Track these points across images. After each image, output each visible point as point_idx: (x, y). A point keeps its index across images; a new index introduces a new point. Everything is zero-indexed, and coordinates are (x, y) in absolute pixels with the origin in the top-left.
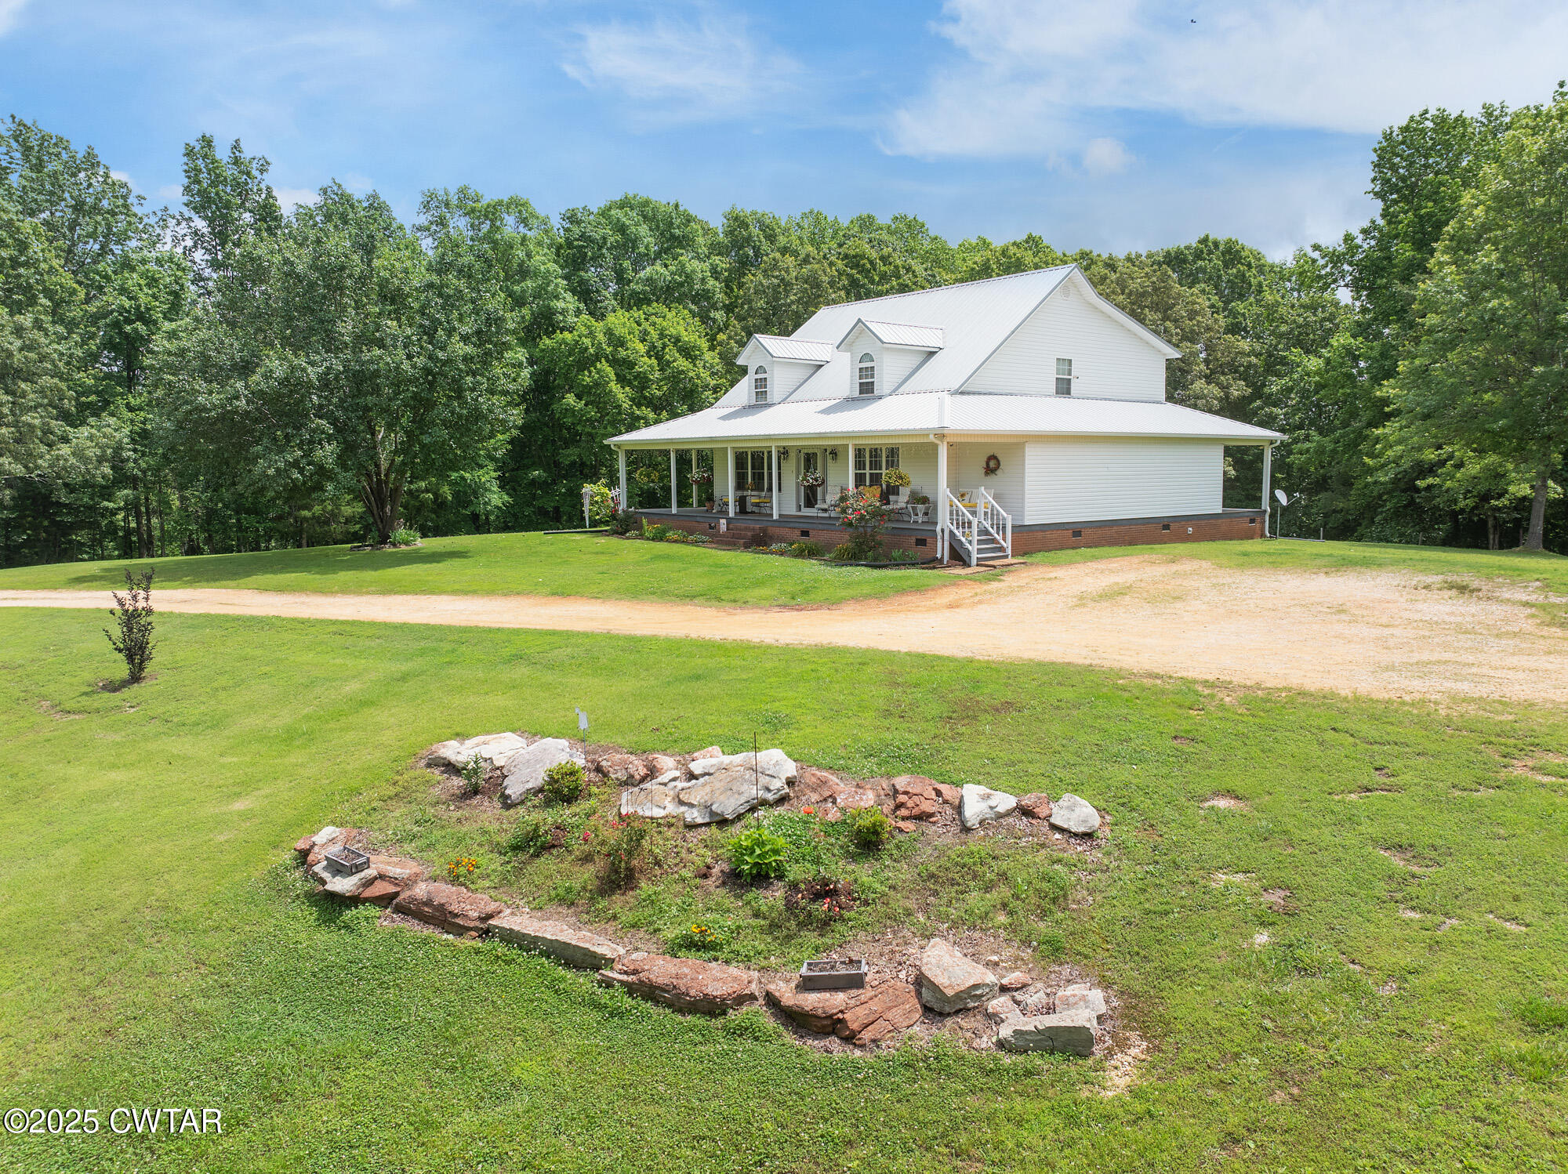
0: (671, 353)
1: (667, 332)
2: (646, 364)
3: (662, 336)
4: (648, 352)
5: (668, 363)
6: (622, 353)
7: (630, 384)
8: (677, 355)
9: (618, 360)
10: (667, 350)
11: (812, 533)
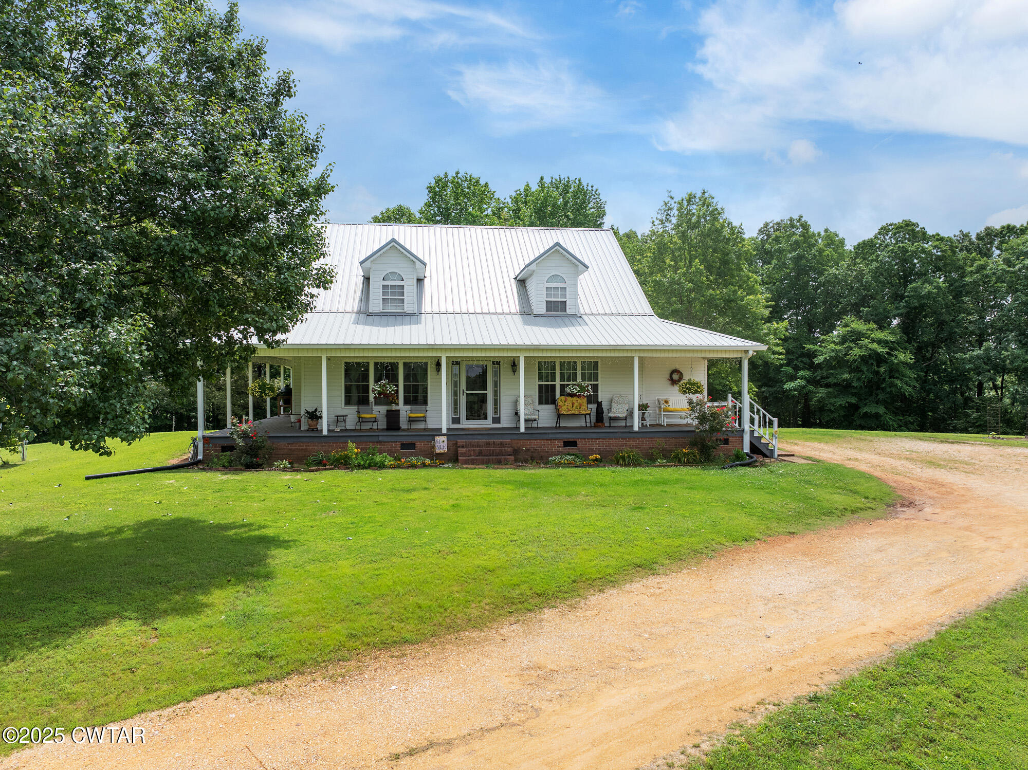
11: (579, 443)
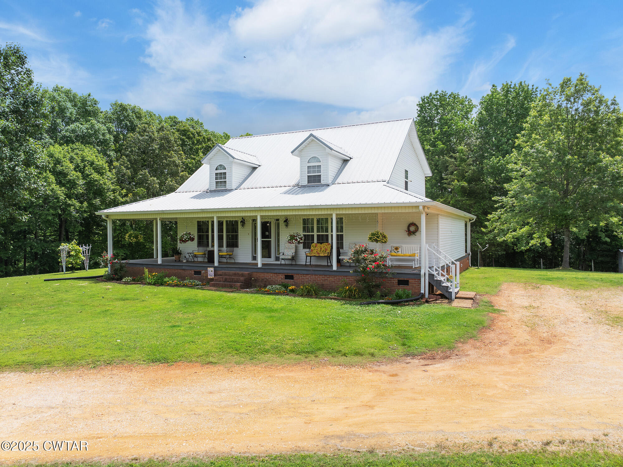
0: (89, 170)
1: (86, 159)
2: (73, 175)
3: (83, 160)
4: (75, 169)
5: (88, 175)
6: (59, 168)
7: (64, 185)
8: (93, 171)
9: (56, 172)
10: (87, 168)
11: (296, 277)
